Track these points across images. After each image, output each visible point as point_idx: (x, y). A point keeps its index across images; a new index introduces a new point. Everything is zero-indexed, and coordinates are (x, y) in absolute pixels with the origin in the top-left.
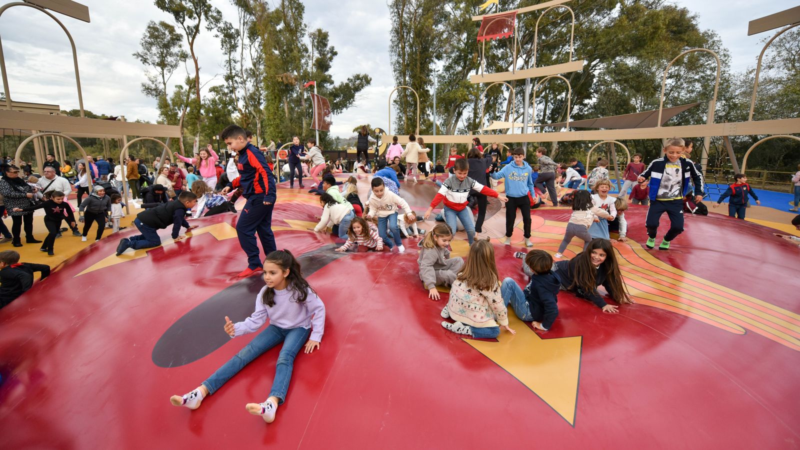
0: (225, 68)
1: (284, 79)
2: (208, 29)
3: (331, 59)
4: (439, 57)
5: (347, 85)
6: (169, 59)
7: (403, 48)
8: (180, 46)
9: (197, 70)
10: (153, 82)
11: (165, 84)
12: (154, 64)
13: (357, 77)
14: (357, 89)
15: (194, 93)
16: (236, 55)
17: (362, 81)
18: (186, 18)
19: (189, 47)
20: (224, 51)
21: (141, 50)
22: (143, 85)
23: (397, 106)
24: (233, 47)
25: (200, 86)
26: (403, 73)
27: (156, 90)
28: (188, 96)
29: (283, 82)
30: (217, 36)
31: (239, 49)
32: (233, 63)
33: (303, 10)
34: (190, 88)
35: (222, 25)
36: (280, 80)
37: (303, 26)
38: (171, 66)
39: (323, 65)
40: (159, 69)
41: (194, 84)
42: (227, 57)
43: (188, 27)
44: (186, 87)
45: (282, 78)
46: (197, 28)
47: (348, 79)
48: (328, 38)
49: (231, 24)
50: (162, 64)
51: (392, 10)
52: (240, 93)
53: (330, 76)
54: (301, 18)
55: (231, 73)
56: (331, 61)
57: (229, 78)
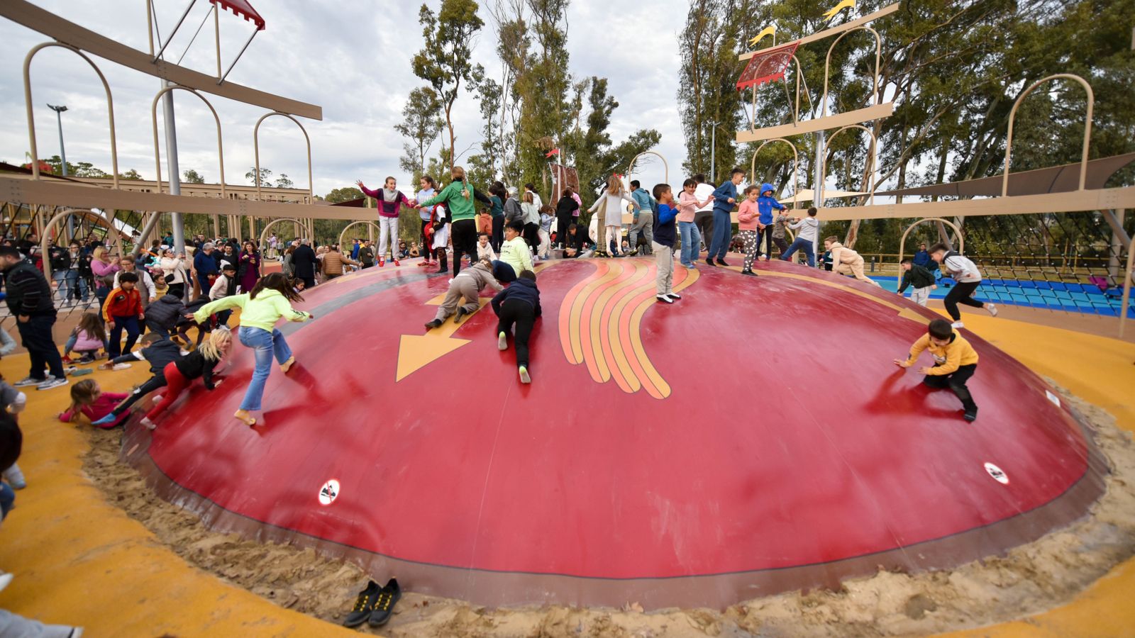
0: (484, 135)
1: (542, 144)
2: (468, 89)
3: (608, 113)
4: (749, 99)
5: (628, 144)
6: (430, 129)
7: (698, 92)
8: (438, 115)
9: (453, 140)
10: (411, 156)
11: (422, 157)
12: (413, 135)
13: (643, 134)
14: (641, 150)
15: (447, 167)
16: (497, 118)
17: (649, 139)
18: (444, 82)
19: (445, 114)
20: (483, 115)
21: (402, 120)
22: (402, 159)
23: (688, 171)
24: (493, 110)
25: (455, 158)
26: (696, 126)
27: (413, 164)
28: (442, 170)
29: (540, 148)
30: (477, 97)
31: (500, 111)
32: (492, 128)
33: (567, 58)
34: (445, 161)
35: (483, 84)
36: (537, 146)
37: (566, 77)
38: (431, 137)
39: (598, 122)
40: (418, 140)
41: (448, 155)
42: (486, 122)
43: (447, 92)
44: (440, 160)
45: (540, 144)
46: (454, 92)
47: (630, 137)
48: (607, 87)
49: (493, 81)
50: (421, 135)
51: (682, 42)
52: (498, 164)
53: (608, 135)
54: (565, 68)
55: (490, 140)
56: (608, 115)
57: (488, 146)
